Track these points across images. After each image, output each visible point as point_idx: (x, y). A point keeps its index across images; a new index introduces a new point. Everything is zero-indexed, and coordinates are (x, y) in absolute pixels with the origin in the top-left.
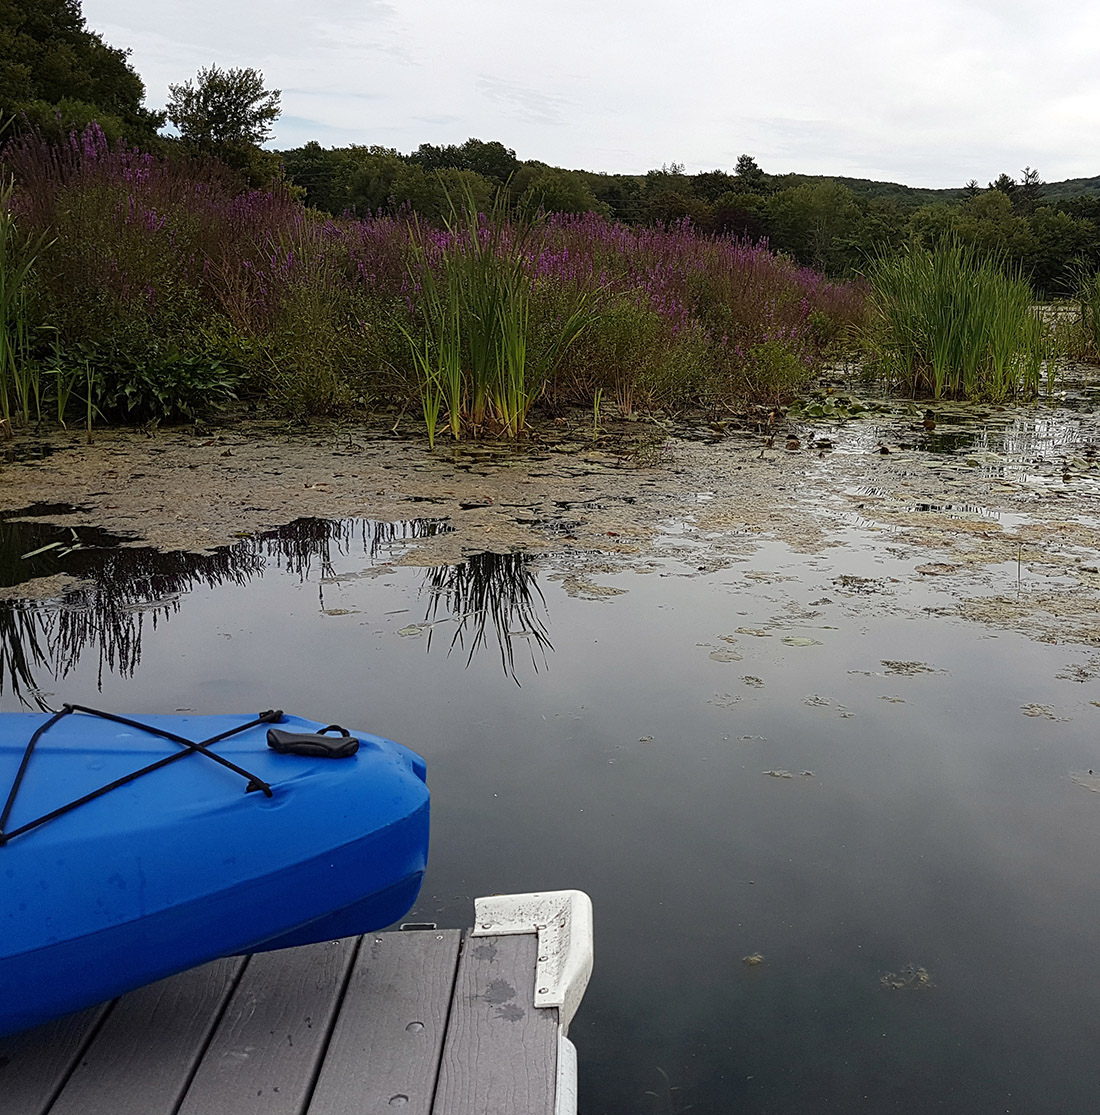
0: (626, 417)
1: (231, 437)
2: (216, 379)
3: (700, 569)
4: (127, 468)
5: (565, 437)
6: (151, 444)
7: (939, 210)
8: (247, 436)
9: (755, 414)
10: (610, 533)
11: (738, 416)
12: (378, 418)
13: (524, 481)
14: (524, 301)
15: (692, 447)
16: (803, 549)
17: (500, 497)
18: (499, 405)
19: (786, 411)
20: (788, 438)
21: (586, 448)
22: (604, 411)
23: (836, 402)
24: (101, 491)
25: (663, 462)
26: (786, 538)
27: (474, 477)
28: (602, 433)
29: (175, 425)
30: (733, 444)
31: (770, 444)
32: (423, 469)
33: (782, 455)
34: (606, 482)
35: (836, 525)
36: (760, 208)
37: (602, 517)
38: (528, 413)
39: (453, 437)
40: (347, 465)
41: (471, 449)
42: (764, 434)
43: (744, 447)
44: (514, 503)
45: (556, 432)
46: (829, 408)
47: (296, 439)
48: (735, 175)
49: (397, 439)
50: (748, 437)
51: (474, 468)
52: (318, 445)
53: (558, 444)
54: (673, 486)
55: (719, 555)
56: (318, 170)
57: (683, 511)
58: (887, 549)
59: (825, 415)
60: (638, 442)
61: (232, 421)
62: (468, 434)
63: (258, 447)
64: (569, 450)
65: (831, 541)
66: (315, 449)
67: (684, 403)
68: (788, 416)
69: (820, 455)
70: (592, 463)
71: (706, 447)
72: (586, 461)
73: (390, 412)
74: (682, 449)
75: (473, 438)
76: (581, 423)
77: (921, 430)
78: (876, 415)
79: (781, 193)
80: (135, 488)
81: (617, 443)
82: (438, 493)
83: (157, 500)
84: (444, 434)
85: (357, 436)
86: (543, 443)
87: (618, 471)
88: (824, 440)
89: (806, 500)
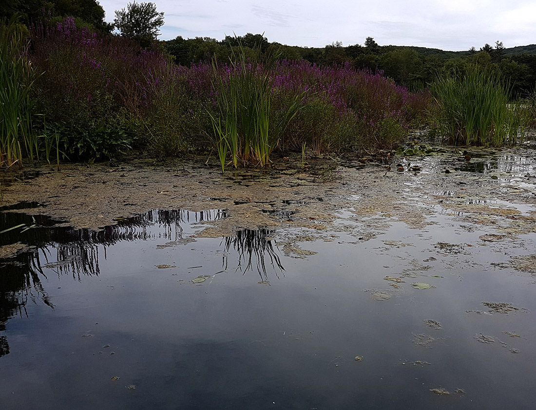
0: (317, 156)
1: (128, 167)
2: (121, 139)
3: (360, 239)
4: (72, 183)
5: (288, 167)
6: (88, 171)
7: (458, 61)
8: (135, 167)
9: (380, 154)
10: (310, 218)
11: (372, 155)
12: (199, 158)
13: (267, 189)
14: (268, 99)
15: (350, 171)
16: (415, 227)
17: (255, 198)
18: (256, 151)
19: (395, 153)
20: (397, 166)
21: (298, 172)
22: (307, 154)
23: (419, 148)
24: (55, 195)
25: (336, 179)
26: (404, 220)
27: (242, 187)
28: (306, 164)
29: (102, 162)
30: (371, 169)
31: (389, 169)
32: (218, 183)
33: (395, 175)
34: (308, 189)
35: (430, 212)
36: (376, 61)
37: (306, 208)
38: (271, 155)
39: (234, 167)
40: (181, 181)
41: (242, 173)
42: (385, 164)
43: (376, 171)
44: (261, 201)
45: (284, 164)
46: (416, 150)
47: (159, 168)
48: (365, 46)
49: (208, 168)
50: (378, 166)
51: (243, 182)
52: (168, 171)
53: (285, 170)
54: (342, 191)
55: (369, 230)
56: (182, 49)
57: (348, 205)
58: (461, 226)
59: (414, 154)
60: (324, 169)
61: (130, 160)
62: (241, 166)
63: (139, 172)
64: (290, 173)
65: (429, 221)
66: (166, 173)
67: (345, 150)
68: (396, 155)
69: (415, 174)
70: (301, 180)
71: (357, 171)
72: (298, 179)
73: (205, 155)
74: (345, 172)
75: (244, 167)
76: (296, 159)
77: (463, 161)
78: (439, 154)
79: (386, 54)
80: (73, 194)
81: (313, 170)
82: (224, 195)
83: (81, 200)
84: (230, 165)
85: (188, 167)
86: (277, 170)
87: (314, 184)
88: (416, 166)
89: (411, 199)
